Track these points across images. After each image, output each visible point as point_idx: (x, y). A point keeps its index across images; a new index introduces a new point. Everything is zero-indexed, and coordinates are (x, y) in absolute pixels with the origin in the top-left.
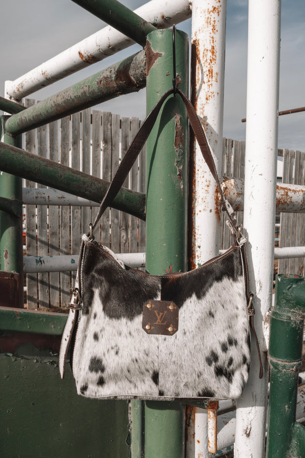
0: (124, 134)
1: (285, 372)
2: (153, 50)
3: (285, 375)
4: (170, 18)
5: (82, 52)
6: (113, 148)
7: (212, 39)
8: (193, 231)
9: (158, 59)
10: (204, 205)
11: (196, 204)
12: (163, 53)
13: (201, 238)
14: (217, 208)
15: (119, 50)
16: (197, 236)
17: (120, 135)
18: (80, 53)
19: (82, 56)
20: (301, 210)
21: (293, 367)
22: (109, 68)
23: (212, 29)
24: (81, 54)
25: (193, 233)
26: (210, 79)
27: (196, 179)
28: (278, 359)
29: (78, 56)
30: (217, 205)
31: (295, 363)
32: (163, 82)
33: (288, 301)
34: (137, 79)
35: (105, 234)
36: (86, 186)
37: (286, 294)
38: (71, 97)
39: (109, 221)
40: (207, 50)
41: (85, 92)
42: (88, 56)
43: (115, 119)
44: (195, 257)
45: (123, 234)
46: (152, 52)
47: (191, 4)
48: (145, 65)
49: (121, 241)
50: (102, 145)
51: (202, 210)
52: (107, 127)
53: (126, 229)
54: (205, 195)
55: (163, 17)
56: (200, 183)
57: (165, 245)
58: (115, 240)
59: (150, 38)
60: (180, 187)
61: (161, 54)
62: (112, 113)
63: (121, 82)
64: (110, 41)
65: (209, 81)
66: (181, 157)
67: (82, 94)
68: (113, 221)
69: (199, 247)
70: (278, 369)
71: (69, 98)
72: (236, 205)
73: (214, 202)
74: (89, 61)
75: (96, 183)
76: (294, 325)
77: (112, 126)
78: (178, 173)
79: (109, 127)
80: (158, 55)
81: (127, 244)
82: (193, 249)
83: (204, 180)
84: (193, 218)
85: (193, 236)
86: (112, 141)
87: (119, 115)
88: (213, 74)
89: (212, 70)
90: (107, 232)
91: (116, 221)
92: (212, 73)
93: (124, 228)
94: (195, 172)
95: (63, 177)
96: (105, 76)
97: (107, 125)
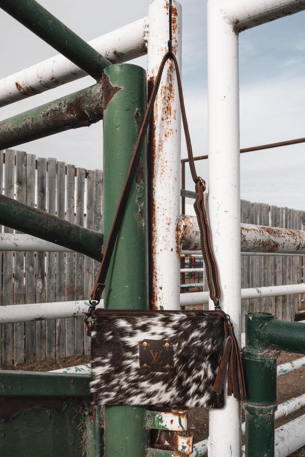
0: (40, 175)
1: (261, 417)
2: (111, 84)
3: (262, 420)
4: (123, 54)
5: (21, 84)
6: (28, 190)
7: (169, 77)
8: (154, 271)
9: (117, 93)
10: (165, 243)
11: (156, 243)
12: (123, 88)
13: (162, 279)
14: (178, 247)
15: (63, 83)
16: (158, 277)
17: (36, 176)
18: (17, 84)
19: (20, 87)
20: (253, 248)
21: (270, 411)
22: (57, 100)
23: (170, 68)
24: (19, 85)
25: (154, 274)
26: (169, 116)
27: (156, 217)
28: (254, 403)
29: (15, 87)
30: (178, 244)
31: (272, 406)
32: (123, 117)
33: (261, 340)
34: (91, 113)
35: (18, 284)
36: (41, 223)
37: (259, 333)
38: (9, 130)
39: (23, 269)
40: (165, 87)
41: (27, 125)
42: (27, 88)
43: (31, 159)
44: (157, 299)
45: (39, 283)
46: (111, 86)
47: (146, 41)
48: (102, 99)
49: (37, 290)
50: (16, 186)
51: (163, 249)
52: (22, 168)
53: (43, 278)
54: (166, 233)
55: (115, 53)
56: (160, 221)
57: (127, 286)
58: (30, 291)
59: (108, 72)
60: (142, 225)
61: (121, 88)
62: (27, 153)
63: (72, 115)
64: (54, 74)
65: (167, 118)
66: (142, 193)
67: (24, 126)
68: (27, 269)
69: (161, 288)
70: (255, 414)
71: (7, 131)
72: (195, 244)
73: (175, 241)
74: (27, 93)
75: (52, 220)
76: (269, 366)
77: (27, 166)
78: (140, 210)
79: (24, 167)
80: (117, 89)
81: (43, 294)
82: (155, 290)
83: (164, 218)
84: (154, 257)
85: (154, 277)
86: (26, 183)
87: (35, 155)
88: (172, 111)
89: (170, 107)
90: (20, 281)
91: (31, 269)
92: (170, 110)
93: (40, 276)
94: (155, 210)
95: (17, 213)
96: (54, 108)
97: (22, 164)
